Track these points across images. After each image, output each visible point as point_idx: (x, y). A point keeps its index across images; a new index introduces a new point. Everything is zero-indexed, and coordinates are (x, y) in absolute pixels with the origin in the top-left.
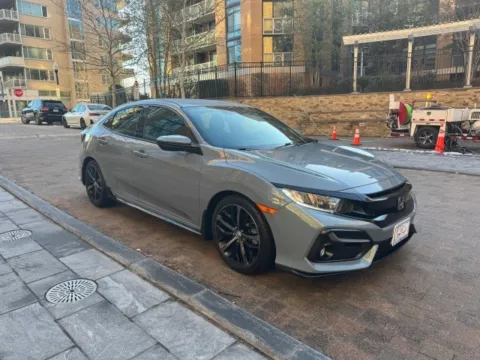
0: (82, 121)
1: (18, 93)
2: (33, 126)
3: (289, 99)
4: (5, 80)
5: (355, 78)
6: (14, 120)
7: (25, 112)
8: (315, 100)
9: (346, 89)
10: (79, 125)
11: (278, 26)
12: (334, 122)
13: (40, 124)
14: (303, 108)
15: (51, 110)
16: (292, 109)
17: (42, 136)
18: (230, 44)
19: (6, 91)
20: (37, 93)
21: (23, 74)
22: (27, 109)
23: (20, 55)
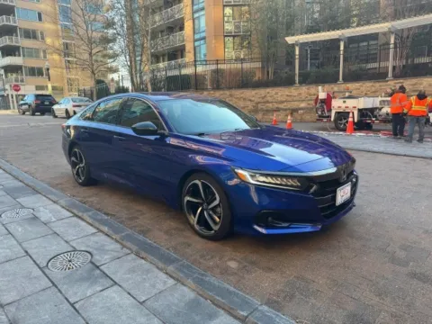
0: (67, 111)
1: (17, 88)
2: (28, 117)
3: (241, 91)
4: (6, 77)
5: (297, 71)
6: (13, 112)
7: (22, 105)
8: (262, 92)
9: (289, 82)
10: (64, 115)
11: (237, 27)
12: (278, 110)
13: (33, 114)
14: (253, 99)
15: (43, 103)
16: (244, 99)
17: (32, 124)
18: (197, 44)
19: (7, 87)
20: (34, 88)
21: (22, 72)
22: (22, 102)
23: (19, 55)
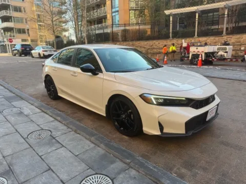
0: (39, 54)
1: (11, 41)
2: (17, 57)
3: (139, 42)
4: (5, 34)
5: (171, 31)
6: (9, 54)
7: (14, 50)
8: (151, 42)
9: (166, 37)
10: (38, 56)
11: (137, 5)
12: (160, 53)
13: (20, 56)
14: (145, 47)
15: (25, 49)
16: (141, 47)
17: (19, 62)
18: (113, 14)
19: (5, 40)
20: (20, 40)
21: (13, 31)
22: (14, 49)
23: (12, 22)
